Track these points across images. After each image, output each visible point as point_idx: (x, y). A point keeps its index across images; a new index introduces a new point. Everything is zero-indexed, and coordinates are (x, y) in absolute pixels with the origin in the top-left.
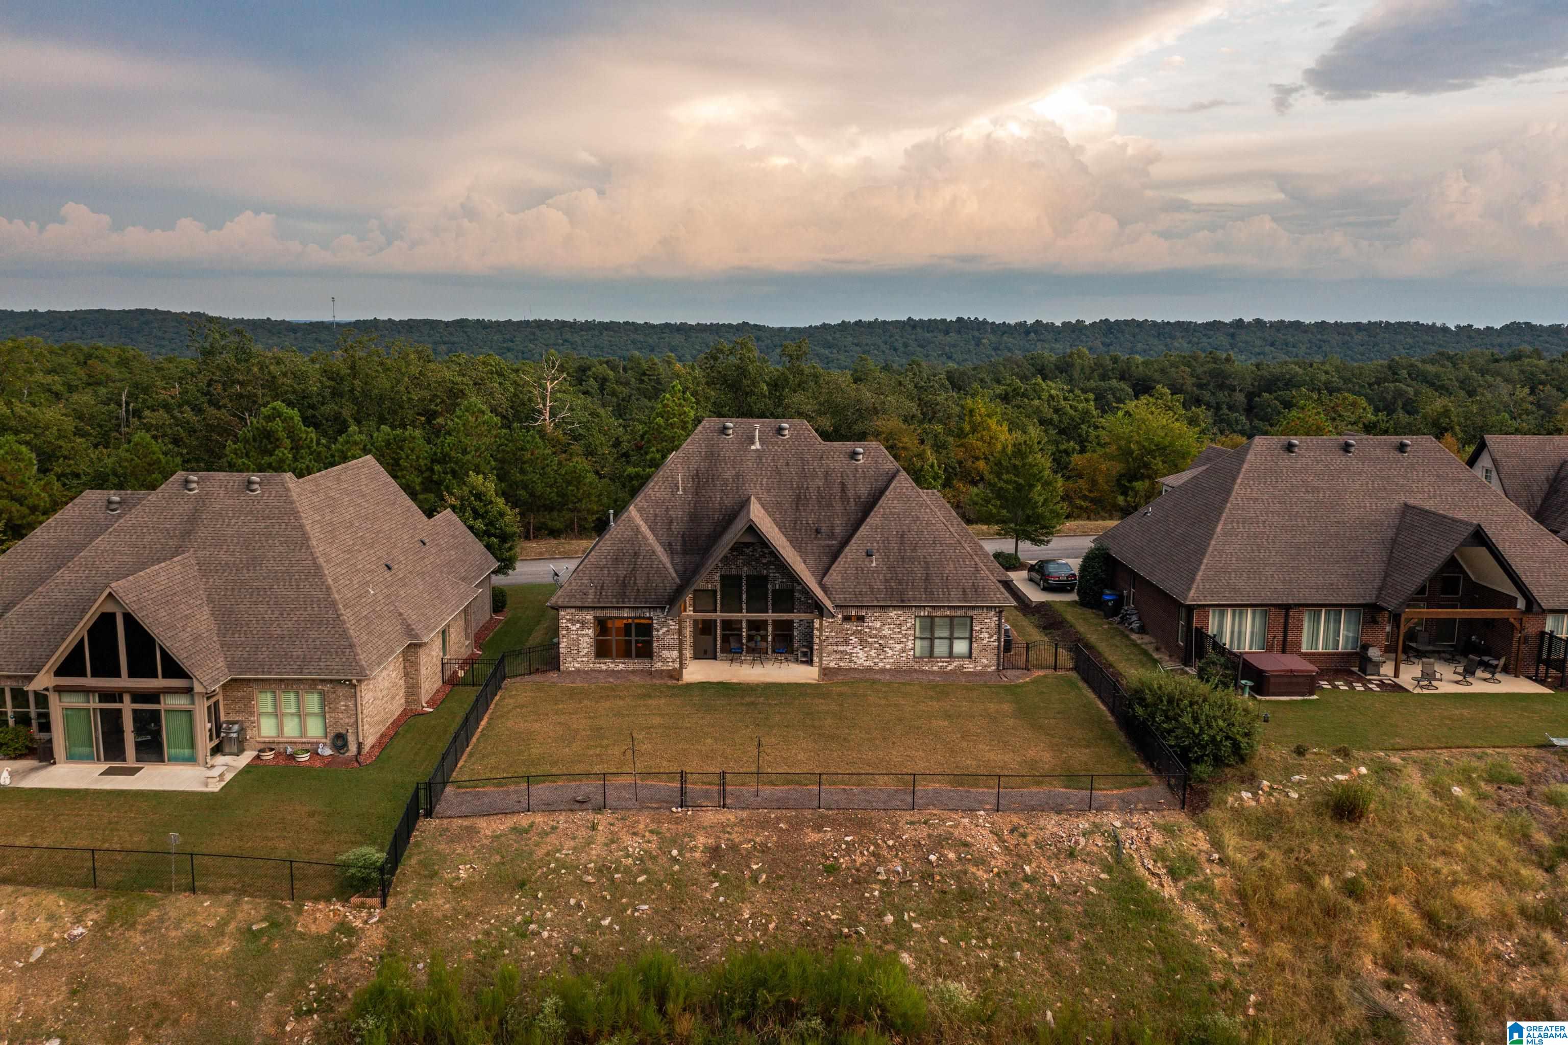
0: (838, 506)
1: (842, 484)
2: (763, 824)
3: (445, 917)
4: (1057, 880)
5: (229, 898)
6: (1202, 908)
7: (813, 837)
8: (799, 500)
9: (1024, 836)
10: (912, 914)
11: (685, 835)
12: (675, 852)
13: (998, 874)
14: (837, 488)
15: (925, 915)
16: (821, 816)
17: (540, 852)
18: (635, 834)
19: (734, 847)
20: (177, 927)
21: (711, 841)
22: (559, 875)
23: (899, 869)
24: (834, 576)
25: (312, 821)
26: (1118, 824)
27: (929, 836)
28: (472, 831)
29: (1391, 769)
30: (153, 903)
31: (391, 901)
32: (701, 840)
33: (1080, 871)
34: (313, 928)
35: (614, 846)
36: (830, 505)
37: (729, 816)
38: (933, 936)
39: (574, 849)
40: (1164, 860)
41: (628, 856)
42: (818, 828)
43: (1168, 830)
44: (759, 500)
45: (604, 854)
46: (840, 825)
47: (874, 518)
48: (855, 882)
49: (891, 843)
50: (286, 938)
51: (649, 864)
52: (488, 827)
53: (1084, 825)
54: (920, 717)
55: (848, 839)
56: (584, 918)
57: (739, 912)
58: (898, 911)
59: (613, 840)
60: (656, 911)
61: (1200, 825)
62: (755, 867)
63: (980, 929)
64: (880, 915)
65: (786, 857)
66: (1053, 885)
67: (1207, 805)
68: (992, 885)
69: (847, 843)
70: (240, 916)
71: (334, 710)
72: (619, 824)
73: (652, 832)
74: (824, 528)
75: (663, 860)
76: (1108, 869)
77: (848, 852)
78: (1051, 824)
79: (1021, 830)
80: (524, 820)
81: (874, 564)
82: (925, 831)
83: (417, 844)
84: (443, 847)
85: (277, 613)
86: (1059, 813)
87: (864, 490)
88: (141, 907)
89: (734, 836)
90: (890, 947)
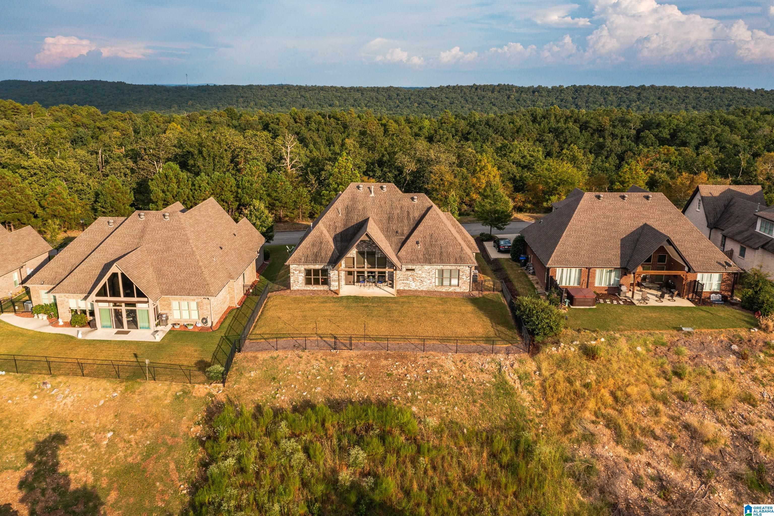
0: (406, 222)
1: (408, 212)
2: (366, 356)
3: (246, 391)
4: (475, 381)
5: (168, 383)
6: (529, 392)
7: (384, 362)
8: (390, 219)
9: (465, 363)
10: (419, 393)
11: (335, 361)
12: (331, 368)
13: (453, 378)
14: (406, 214)
15: (423, 392)
16: (388, 354)
17: (280, 367)
18: (317, 360)
19: (354, 366)
20: (150, 393)
21: (345, 363)
22: (288, 376)
23: (415, 376)
24: (402, 253)
25: (196, 353)
26: (502, 359)
27: (428, 363)
28: (256, 358)
29: (615, 339)
30: (140, 384)
31: (226, 384)
32: (341, 363)
33: (484, 377)
34: (199, 394)
35: (308, 365)
36: (402, 221)
37: (353, 353)
38: (425, 400)
39: (294, 366)
40: (518, 373)
41: (314, 369)
42: (386, 359)
43: (521, 362)
44: (373, 218)
45: (305, 368)
46: (395, 358)
47: (420, 228)
48: (398, 380)
49: (413, 365)
50: (189, 398)
51: (321, 372)
52: (262, 356)
53: (489, 359)
54: (433, 313)
55: (397, 363)
56: (297, 391)
57: (354, 391)
58: (413, 391)
59: (308, 362)
60: (323, 390)
61: (534, 360)
62: (361, 374)
63: (444, 399)
64: (406, 392)
65: (374, 370)
66: (473, 382)
67: (538, 352)
68: (450, 383)
69: (396, 365)
70: (172, 390)
71: (202, 309)
72: (311, 356)
73: (323, 359)
74: (399, 231)
75: (327, 370)
76: (495, 377)
77: (397, 369)
78: (476, 358)
79: (464, 361)
80: (275, 354)
81: (419, 247)
82: (427, 360)
83: (235, 363)
84: (245, 364)
85: (178, 271)
86: (480, 354)
87: (417, 215)
88: (136, 386)
89: (354, 362)
90: (409, 404)
